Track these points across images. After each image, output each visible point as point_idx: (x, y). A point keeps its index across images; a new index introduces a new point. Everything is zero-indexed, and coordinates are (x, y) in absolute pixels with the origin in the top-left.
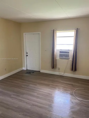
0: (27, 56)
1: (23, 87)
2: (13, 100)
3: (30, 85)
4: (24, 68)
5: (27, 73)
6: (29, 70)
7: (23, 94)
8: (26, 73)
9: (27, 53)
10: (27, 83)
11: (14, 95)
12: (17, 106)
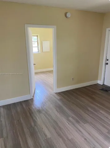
0: (107, 64)
1: (88, 110)
2: (69, 125)
3: (101, 111)
4: (100, 82)
5: (102, 89)
6: (107, 87)
7: (86, 121)
8: (100, 90)
9: (108, 60)
10: (97, 106)
11: (72, 117)
12: (70, 138)
